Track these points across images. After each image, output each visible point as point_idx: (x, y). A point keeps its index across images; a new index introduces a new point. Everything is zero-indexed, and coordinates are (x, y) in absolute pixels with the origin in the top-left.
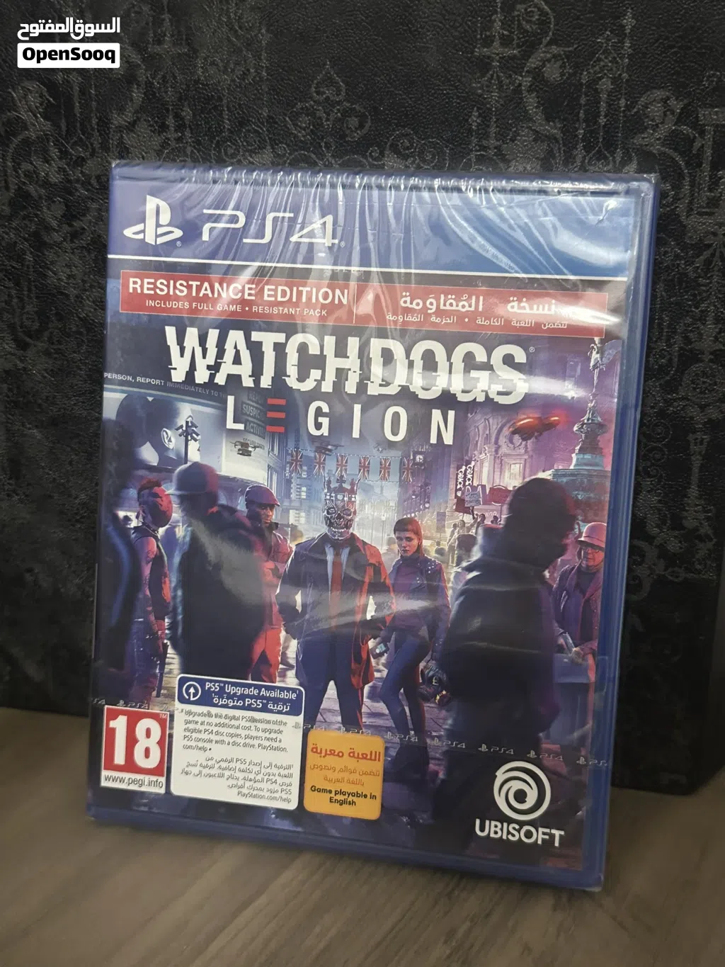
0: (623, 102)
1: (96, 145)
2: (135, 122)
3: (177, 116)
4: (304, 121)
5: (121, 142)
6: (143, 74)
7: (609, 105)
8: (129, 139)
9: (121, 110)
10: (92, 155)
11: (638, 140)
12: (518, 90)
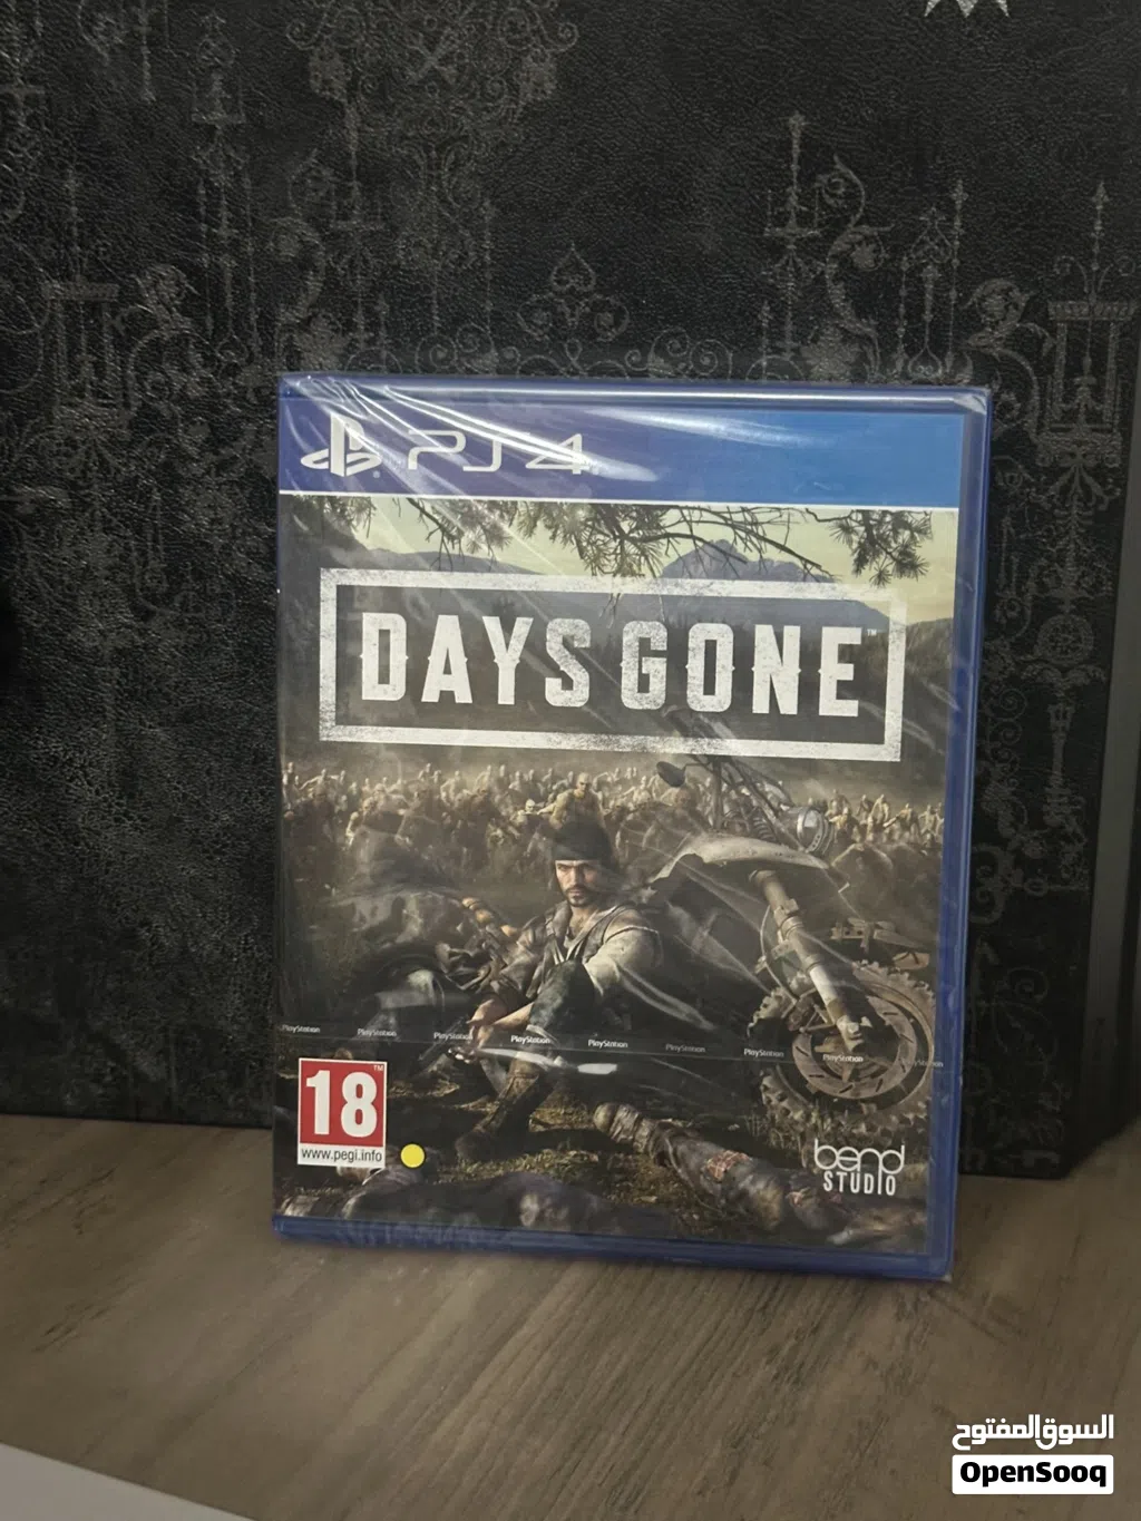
0: (953, 294)
1: (256, 349)
2: (309, 319)
3: (368, 312)
4: (541, 317)
5: (290, 346)
6: (322, 257)
7: (936, 297)
8: (300, 341)
9: (291, 302)
10: (250, 361)
11: (973, 341)
12: (820, 280)
